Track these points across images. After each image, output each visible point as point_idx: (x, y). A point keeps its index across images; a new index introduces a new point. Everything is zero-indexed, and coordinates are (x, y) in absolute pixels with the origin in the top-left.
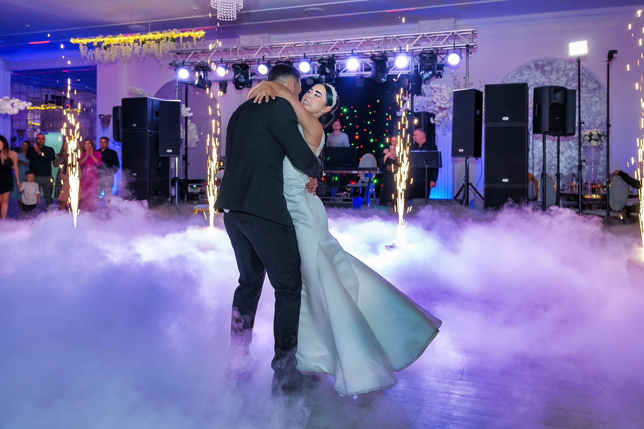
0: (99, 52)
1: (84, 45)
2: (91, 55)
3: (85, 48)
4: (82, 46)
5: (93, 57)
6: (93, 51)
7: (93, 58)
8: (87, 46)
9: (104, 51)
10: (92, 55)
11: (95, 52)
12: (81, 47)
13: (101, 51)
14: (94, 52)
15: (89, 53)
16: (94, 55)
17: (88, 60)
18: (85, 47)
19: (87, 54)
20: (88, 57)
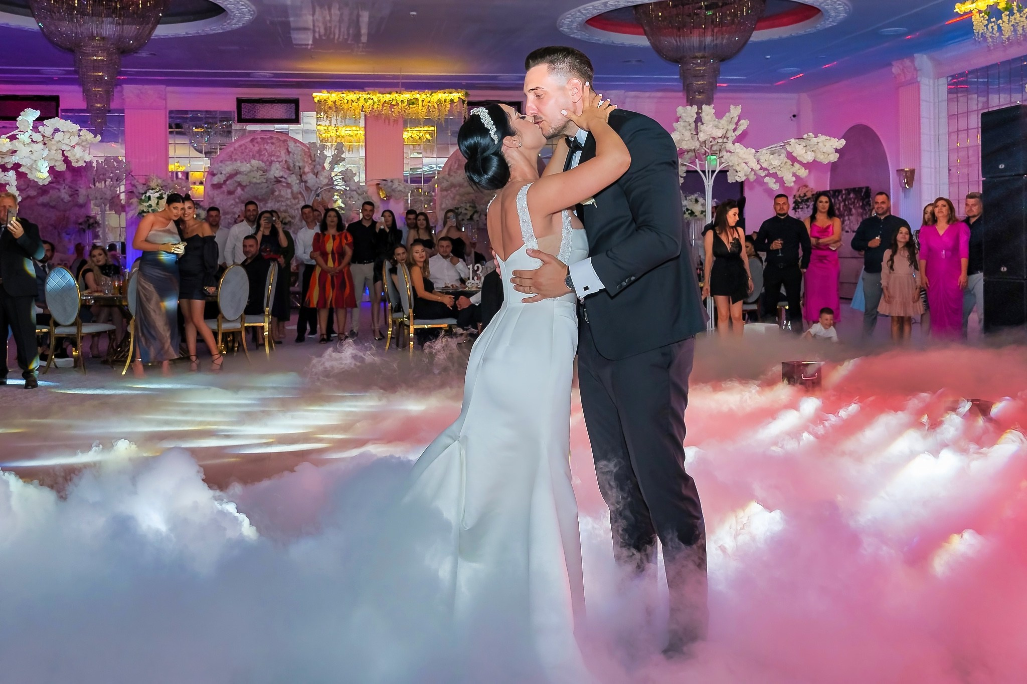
0: (1009, 19)
1: (980, 12)
2: (993, 30)
3: (983, 17)
4: (978, 14)
5: (997, 32)
6: (997, 20)
7: (998, 34)
8: (985, 14)
9: (1017, 15)
10: (996, 27)
11: (1003, 22)
12: (976, 18)
13: (1012, 18)
14: (1000, 21)
15: (990, 26)
16: (999, 27)
17: (990, 40)
18: (981, 15)
19: (987, 29)
20: (988, 35)
